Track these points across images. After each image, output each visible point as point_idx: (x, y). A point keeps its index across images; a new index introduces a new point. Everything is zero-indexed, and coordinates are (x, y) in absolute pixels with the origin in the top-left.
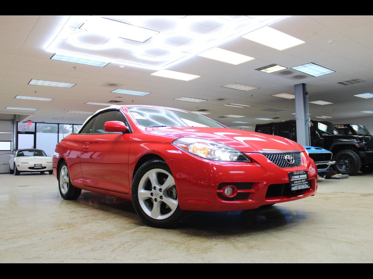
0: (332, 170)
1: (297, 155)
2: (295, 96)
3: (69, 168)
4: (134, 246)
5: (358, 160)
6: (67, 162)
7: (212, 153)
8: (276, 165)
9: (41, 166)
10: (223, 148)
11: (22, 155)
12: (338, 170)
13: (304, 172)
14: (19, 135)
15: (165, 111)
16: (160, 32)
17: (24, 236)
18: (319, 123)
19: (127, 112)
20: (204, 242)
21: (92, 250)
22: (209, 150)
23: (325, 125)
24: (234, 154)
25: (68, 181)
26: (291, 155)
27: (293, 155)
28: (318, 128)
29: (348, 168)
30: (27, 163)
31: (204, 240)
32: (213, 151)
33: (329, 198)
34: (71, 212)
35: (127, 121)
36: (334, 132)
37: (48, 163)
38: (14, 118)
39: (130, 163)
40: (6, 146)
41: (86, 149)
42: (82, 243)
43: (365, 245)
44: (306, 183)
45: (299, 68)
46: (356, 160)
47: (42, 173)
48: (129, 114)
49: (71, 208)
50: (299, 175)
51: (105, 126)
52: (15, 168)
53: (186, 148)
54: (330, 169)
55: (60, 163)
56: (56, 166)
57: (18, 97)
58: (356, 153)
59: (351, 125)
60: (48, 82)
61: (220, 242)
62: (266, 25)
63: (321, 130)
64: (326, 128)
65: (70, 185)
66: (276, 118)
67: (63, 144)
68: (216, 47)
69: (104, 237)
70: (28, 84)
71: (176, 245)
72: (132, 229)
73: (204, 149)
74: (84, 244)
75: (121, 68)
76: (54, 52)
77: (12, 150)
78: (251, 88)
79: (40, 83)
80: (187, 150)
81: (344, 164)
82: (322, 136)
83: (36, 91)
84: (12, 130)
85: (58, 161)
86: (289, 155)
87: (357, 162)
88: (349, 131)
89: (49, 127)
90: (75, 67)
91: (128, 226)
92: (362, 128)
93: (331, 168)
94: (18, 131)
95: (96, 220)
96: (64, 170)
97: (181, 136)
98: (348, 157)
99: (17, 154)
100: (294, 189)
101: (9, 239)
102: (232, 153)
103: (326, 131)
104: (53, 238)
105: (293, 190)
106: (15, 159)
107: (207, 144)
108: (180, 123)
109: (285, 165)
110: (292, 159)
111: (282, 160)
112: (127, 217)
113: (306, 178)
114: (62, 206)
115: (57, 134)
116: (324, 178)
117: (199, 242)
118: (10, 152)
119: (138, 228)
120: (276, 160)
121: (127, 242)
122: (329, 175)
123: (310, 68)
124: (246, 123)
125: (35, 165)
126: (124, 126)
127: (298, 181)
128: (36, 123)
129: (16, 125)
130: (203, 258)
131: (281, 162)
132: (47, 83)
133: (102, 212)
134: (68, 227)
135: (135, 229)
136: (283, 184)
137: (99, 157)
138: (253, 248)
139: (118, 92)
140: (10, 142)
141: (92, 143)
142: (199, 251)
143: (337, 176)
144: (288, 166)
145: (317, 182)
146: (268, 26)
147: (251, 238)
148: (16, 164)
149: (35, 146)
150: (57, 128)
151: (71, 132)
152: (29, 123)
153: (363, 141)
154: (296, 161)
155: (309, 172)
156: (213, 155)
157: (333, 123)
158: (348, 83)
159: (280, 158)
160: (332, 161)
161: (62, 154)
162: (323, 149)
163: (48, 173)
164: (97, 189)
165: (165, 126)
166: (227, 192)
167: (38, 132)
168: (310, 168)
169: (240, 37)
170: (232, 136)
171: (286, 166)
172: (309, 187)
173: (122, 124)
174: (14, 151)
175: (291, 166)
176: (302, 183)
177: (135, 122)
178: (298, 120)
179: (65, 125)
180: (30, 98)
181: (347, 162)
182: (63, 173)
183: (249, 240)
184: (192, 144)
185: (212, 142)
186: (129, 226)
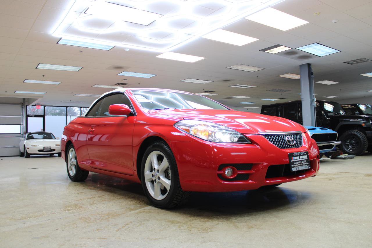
0: (338, 150)
1: (298, 136)
2: (301, 77)
3: (77, 150)
4: (138, 226)
5: (365, 140)
6: (75, 145)
7: (213, 135)
8: (276, 146)
9: (51, 148)
10: (224, 129)
11: (32, 138)
12: (345, 150)
13: (305, 152)
14: (29, 118)
15: (170, 93)
16: (163, 15)
17: (33, 216)
18: (325, 103)
19: (132, 95)
20: (206, 221)
21: (98, 229)
22: (210, 132)
23: (332, 106)
24: (235, 136)
25: (76, 164)
26: (292, 136)
27: (293, 136)
28: (324, 108)
29: (355, 148)
30: (36, 146)
31: (206, 220)
32: (214, 133)
33: (333, 178)
34: (78, 194)
35: (131, 104)
36: (340, 112)
37: (57, 145)
38: (23, 101)
39: (134, 146)
40: (16, 129)
41: (92, 132)
42: (88, 223)
43: (364, 225)
44: (307, 163)
45: (303, 48)
46: (362, 140)
47: (52, 156)
48: (133, 97)
49: (79, 190)
50: (300, 156)
51: (110, 109)
52: (25, 151)
53: (188, 131)
54: (336, 150)
55: (68, 145)
56: (64, 149)
57: (26, 81)
58: (362, 132)
59: (358, 105)
60: (55, 65)
61: (222, 221)
62: (269, 6)
63: (327, 110)
64: (333, 108)
65: (78, 168)
66: (282, 98)
67: (71, 127)
68: (219, 28)
69: (109, 218)
70: (36, 68)
71: (178, 224)
72: (137, 209)
73: (205, 131)
74: (90, 224)
75: (127, 51)
76: (60, 37)
77: (22, 133)
78: (256, 69)
79: (48, 67)
80: (188, 132)
81: (350, 144)
82: (328, 116)
83: (44, 75)
84: (22, 113)
85: (66, 143)
86: (290, 136)
87: (364, 142)
88: (356, 111)
89: (58, 110)
90: (81, 50)
91: (132, 207)
92: (370, 108)
93: (337, 148)
94: (28, 114)
95: (102, 201)
96: (72, 152)
97: (182, 119)
98: (354, 137)
99: (26, 137)
100: (294, 169)
101: (19, 219)
102: (232, 134)
103: (332, 111)
104: (61, 219)
105: (293, 171)
106: (25, 141)
107: (208, 126)
108: (185, 106)
109: (285, 146)
110: (293, 141)
111: (282, 141)
112: (132, 198)
113: (307, 159)
114: (70, 187)
115: (65, 117)
116: (330, 158)
117: (201, 222)
118: (20, 135)
119: (143, 209)
120: (276, 141)
121: (131, 222)
122: (334, 156)
123: (315, 48)
124: (252, 103)
125: (44, 147)
126: (128, 109)
127: (298, 162)
128: (45, 106)
129: (25, 109)
130: (203, 237)
131: (282, 143)
132: (54, 67)
133: (108, 193)
134: (75, 208)
135: (140, 210)
136: (284, 165)
137: (108, 139)
138: (252, 227)
139: (124, 74)
140: (20, 125)
141: (98, 125)
142: (200, 230)
143: (343, 156)
144: (289, 147)
145: (318, 163)
146: (271, 7)
147: (251, 218)
148: (26, 146)
149: (44, 129)
150: (66, 111)
151: (79, 114)
152: (38, 107)
153: (369, 121)
154: (296, 142)
155: (310, 152)
156: (214, 137)
157: (340, 103)
158: (354, 63)
159: (280, 139)
160: (338, 141)
161: (70, 137)
162: (329, 130)
163: (57, 155)
164: (104, 171)
165: (169, 109)
166: (228, 173)
167: (47, 115)
168: (311, 149)
169: (244, 18)
170: (233, 118)
171: (287, 147)
172: (310, 168)
173: (127, 107)
174: (24, 134)
175: (291, 147)
176: (303, 163)
177: (139, 105)
178: (303, 100)
179: (74, 108)
180: (38, 82)
181: (353, 142)
182: (71, 155)
183: (250, 220)
184: (193, 126)
185: (214, 124)
186: (134, 207)
